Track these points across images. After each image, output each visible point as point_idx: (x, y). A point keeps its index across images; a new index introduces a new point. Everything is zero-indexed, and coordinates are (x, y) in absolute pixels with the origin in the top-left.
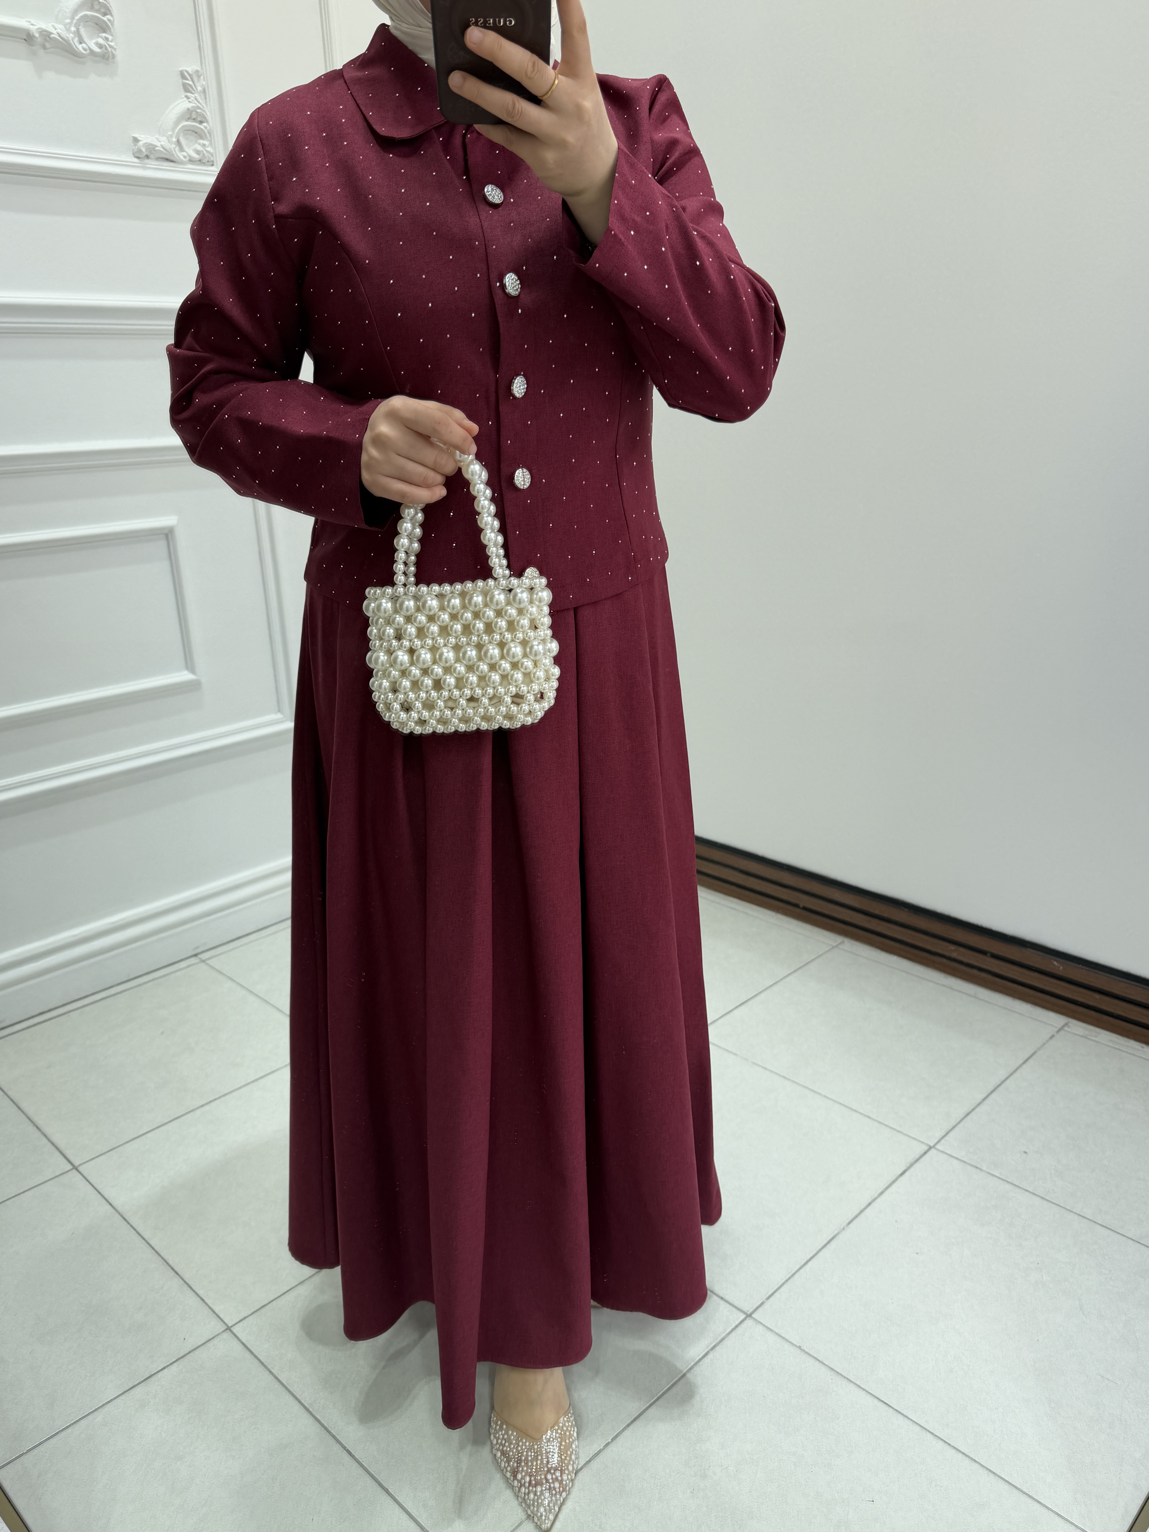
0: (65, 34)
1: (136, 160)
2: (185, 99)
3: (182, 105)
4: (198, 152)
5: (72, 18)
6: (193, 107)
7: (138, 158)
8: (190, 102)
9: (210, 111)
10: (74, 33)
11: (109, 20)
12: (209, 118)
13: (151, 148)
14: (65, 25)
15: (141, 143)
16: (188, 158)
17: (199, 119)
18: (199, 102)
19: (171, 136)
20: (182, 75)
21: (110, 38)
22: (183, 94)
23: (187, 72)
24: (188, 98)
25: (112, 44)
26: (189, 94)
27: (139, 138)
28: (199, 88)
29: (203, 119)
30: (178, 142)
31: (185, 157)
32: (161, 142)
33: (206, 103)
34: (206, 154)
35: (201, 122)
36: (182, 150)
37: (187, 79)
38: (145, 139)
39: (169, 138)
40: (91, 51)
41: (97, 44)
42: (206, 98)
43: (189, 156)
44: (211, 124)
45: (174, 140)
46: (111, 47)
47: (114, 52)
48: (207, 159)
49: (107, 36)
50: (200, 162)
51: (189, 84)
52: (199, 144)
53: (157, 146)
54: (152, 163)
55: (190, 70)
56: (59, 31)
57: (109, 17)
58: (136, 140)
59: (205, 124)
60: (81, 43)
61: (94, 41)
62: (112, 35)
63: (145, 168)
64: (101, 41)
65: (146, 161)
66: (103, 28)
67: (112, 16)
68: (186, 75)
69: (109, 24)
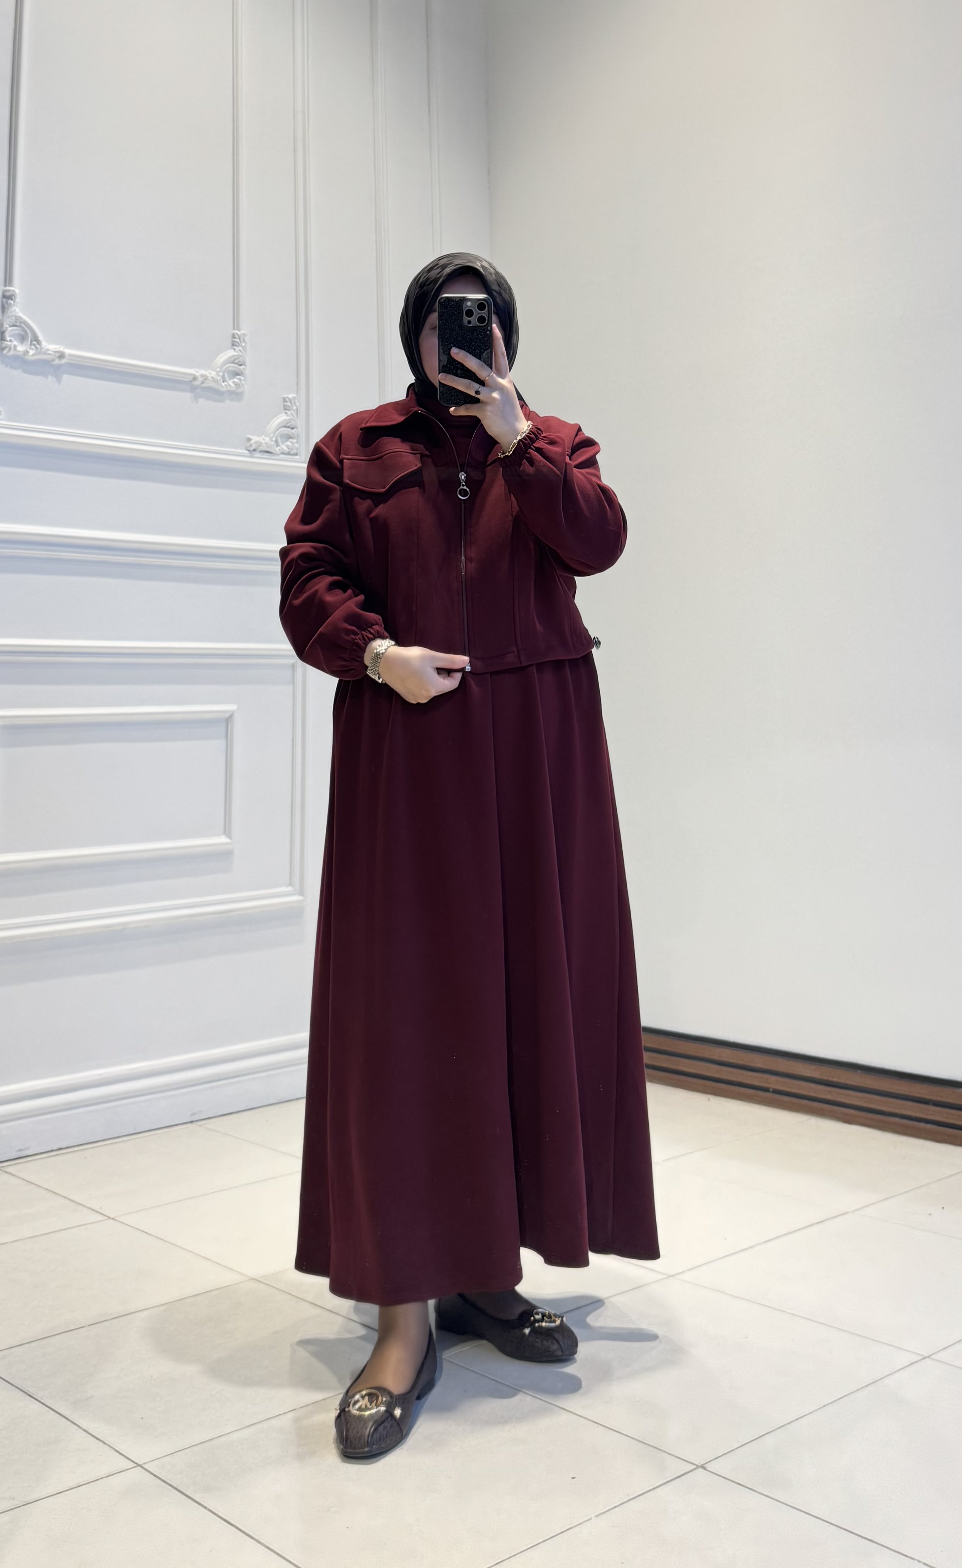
0: (216, 377)
1: (247, 452)
2: (284, 414)
3: (282, 418)
4: (288, 446)
5: (222, 368)
6: (289, 419)
7: (249, 450)
8: (288, 416)
9: (300, 423)
10: (221, 377)
11: (243, 368)
12: (299, 426)
13: (258, 445)
14: (217, 372)
15: (252, 442)
16: (281, 451)
17: (292, 428)
18: (293, 416)
19: (273, 437)
20: (284, 400)
21: (242, 378)
22: (283, 412)
23: (288, 398)
24: (286, 413)
26: (287, 411)
27: (251, 438)
28: (295, 408)
29: (294, 426)
30: (276, 442)
31: (279, 450)
32: (264, 440)
33: (297, 416)
34: (293, 448)
37: (287, 402)
38: (255, 439)
39: (271, 440)
40: (230, 386)
41: (234, 382)
42: (297, 414)
43: (282, 449)
44: (299, 429)
45: (274, 439)
46: (243, 384)
47: (243, 389)
49: (240, 378)
50: (288, 454)
51: (289, 406)
52: (290, 442)
53: (261, 443)
54: (258, 455)
55: (291, 396)
56: (213, 375)
57: (243, 367)
58: (249, 440)
59: (295, 429)
60: (224, 382)
61: (232, 380)
62: (244, 377)
63: (252, 457)
64: (236, 380)
65: (254, 452)
66: (239, 374)
67: (245, 366)
68: (287, 400)
69: (243, 370)
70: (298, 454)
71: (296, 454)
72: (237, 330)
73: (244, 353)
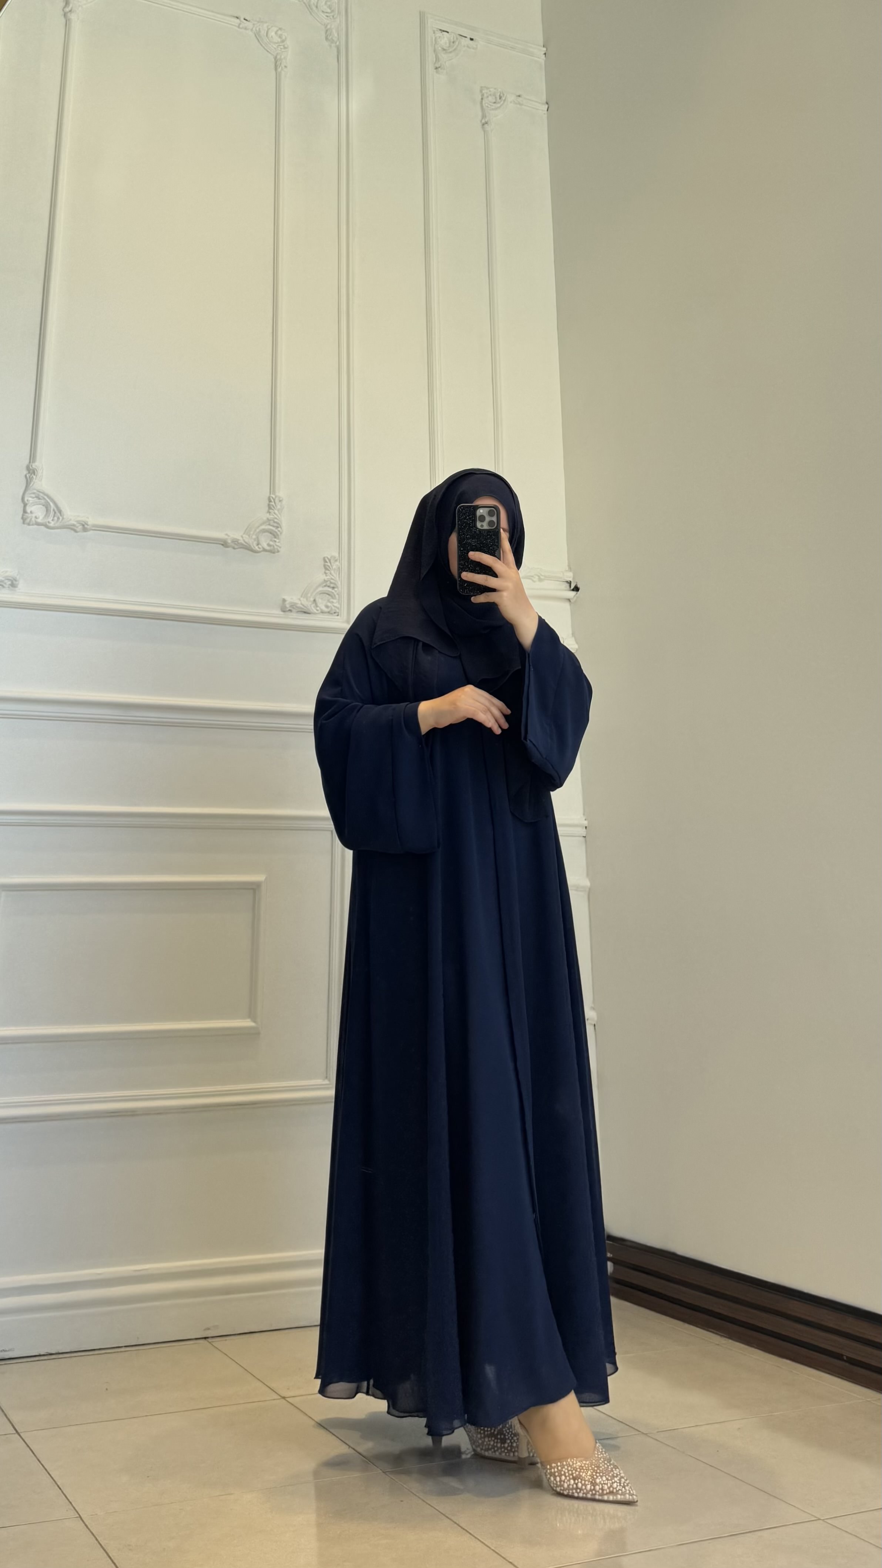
0: (248, 540)
1: (281, 613)
2: (323, 574)
3: (321, 577)
4: (327, 607)
5: (255, 531)
6: (328, 579)
7: (283, 612)
8: (327, 576)
9: (341, 584)
10: (255, 540)
11: (279, 531)
13: (293, 605)
14: (249, 535)
15: (287, 602)
16: (320, 611)
17: (332, 585)
18: (334, 575)
19: (309, 596)
20: (324, 559)
21: (277, 541)
22: (323, 571)
23: (328, 558)
24: (325, 573)
25: (278, 544)
26: (327, 571)
27: (286, 599)
28: (336, 567)
29: (335, 586)
30: (314, 601)
31: (317, 610)
32: (302, 601)
33: (339, 576)
34: (333, 608)
35: (333, 588)
36: (317, 606)
37: (326, 562)
38: (291, 600)
39: (307, 600)
40: (264, 548)
41: (268, 545)
42: (339, 573)
43: (321, 610)
45: (312, 599)
46: (277, 546)
47: (279, 548)
48: (334, 611)
49: (275, 539)
50: (328, 613)
51: (329, 566)
52: (330, 602)
53: (297, 604)
54: (292, 614)
55: (329, 556)
56: (244, 538)
57: (279, 529)
58: (284, 601)
59: (336, 589)
60: (256, 544)
61: (266, 542)
62: (280, 538)
64: (271, 543)
65: (289, 613)
66: (275, 535)
67: (281, 528)
68: (326, 559)
69: (279, 533)
70: (340, 614)
71: (338, 615)
72: (273, 494)
73: (279, 516)
